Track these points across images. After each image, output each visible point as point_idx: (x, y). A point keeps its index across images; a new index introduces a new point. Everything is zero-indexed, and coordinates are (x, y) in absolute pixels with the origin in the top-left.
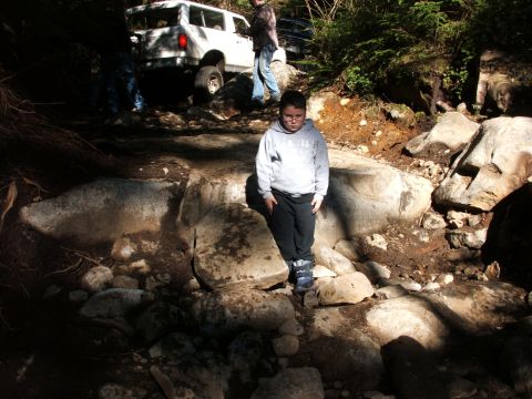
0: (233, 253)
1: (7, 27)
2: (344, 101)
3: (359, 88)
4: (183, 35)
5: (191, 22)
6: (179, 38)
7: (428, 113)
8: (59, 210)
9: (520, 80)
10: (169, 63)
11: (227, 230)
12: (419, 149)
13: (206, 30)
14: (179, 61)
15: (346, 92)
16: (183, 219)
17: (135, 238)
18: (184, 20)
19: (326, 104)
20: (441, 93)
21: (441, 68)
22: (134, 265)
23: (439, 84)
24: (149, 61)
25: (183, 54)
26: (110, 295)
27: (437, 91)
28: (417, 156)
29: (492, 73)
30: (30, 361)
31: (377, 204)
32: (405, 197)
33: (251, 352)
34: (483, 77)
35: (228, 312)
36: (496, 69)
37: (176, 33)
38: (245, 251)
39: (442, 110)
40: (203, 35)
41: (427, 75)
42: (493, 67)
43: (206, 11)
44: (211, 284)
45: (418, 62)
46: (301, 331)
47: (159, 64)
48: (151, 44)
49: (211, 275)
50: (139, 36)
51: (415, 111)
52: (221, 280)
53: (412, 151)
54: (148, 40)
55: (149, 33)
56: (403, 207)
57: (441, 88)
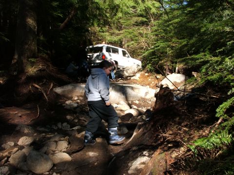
2: (147, 74)
3: (150, 70)
4: (103, 55)
5: (107, 51)
6: (102, 56)
7: (165, 76)
8: (62, 89)
13: (111, 54)
15: (147, 72)
17: (78, 96)
18: (104, 51)
19: (141, 75)
20: (169, 70)
21: (169, 63)
24: (93, 63)
26: (71, 105)
27: (167, 70)
29: (180, 64)
31: (139, 94)
32: (147, 93)
34: (178, 65)
39: (168, 74)
40: (110, 55)
41: (165, 65)
43: (112, 48)
45: (164, 62)
47: (96, 65)
48: (93, 59)
50: (90, 56)
51: (163, 76)
54: (93, 57)
55: (93, 55)
56: (146, 95)
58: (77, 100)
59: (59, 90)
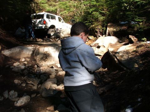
0: (44, 60)
1: (1, 18)
4: (44, 21)
5: (47, 18)
6: (44, 22)
7: (97, 37)
8: (10, 51)
9: (116, 29)
10: (41, 28)
11: (43, 56)
12: (93, 45)
13: (50, 20)
14: (43, 27)
16: (35, 54)
17: (25, 58)
18: (45, 17)
20: (100, 33)
21: (100, 27)
22: (24, 63)
23: (99, 31)
24: (36, 27)
25: (44, 25)
26: (18, 67)
27: (99, 32)
28: (93, 46)
29: (110, 28)
30: (1, 76)
33: (45, 77)
34: (108, 29)
35: (41, 70)
36: (111, 27)
37: (43, 20)
38: (46, 60)
39: (99, 36)
41: (97, 29)
42: (110, 27)
43: (51, 15)
44: (39, 65)
45: (95, 26)
46: (56, 74)
47: (39, 28)
48: (37, 23)
49: (39, 64)
50: (34, 21)
51: (94, 37)
52: (41, 65)
53: (92, 45)
54: (36, 22)
55: (36, 20)
57: (100, 32)
58: (24, 61)
59: (7, 53)
